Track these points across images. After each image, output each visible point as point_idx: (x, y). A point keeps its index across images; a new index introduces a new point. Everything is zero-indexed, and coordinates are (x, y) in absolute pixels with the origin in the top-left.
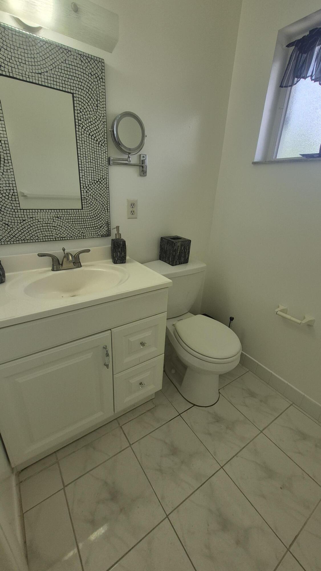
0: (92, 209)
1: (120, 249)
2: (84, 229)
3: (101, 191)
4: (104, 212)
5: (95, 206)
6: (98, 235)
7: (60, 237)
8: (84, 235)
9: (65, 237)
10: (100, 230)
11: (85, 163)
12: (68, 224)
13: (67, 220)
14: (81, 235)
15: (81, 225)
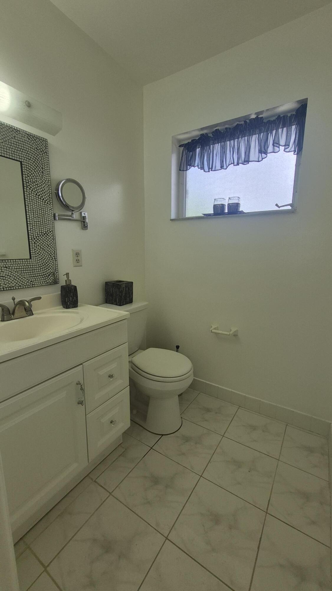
0: (40, 258)
1: (72, 294)
2: (33, 278)
3: (48, 242)
4: (52, 261)
5: (43, 256)
6: (47, 283)
7: (8, 287)
8: (33, 283)
9: (13, 287)
10: (48, 278)
11: (33, 218)
12: (16, 273)
13: (15, 270)
14: (29, 284)
15: (30, 274)
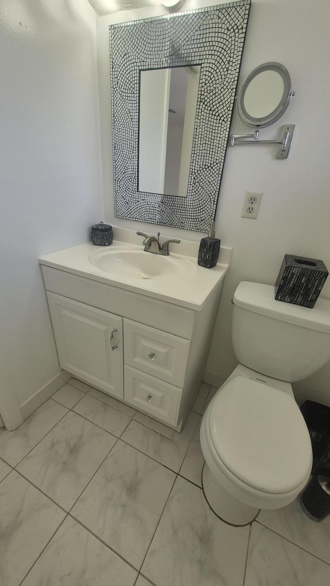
0: (196, 198)
2: (184, 219)
3: (211, 178)
4: (210, 204)
5: (200, 196)
6: (198, 229)
7: (161, 222)
8: (183, 225)
9: (165, 223)
10: (200, 224)
11: (199, 145)
12: (170, 210)
13: (170, 207)
14: (179, 225)
15: (182, 214)
